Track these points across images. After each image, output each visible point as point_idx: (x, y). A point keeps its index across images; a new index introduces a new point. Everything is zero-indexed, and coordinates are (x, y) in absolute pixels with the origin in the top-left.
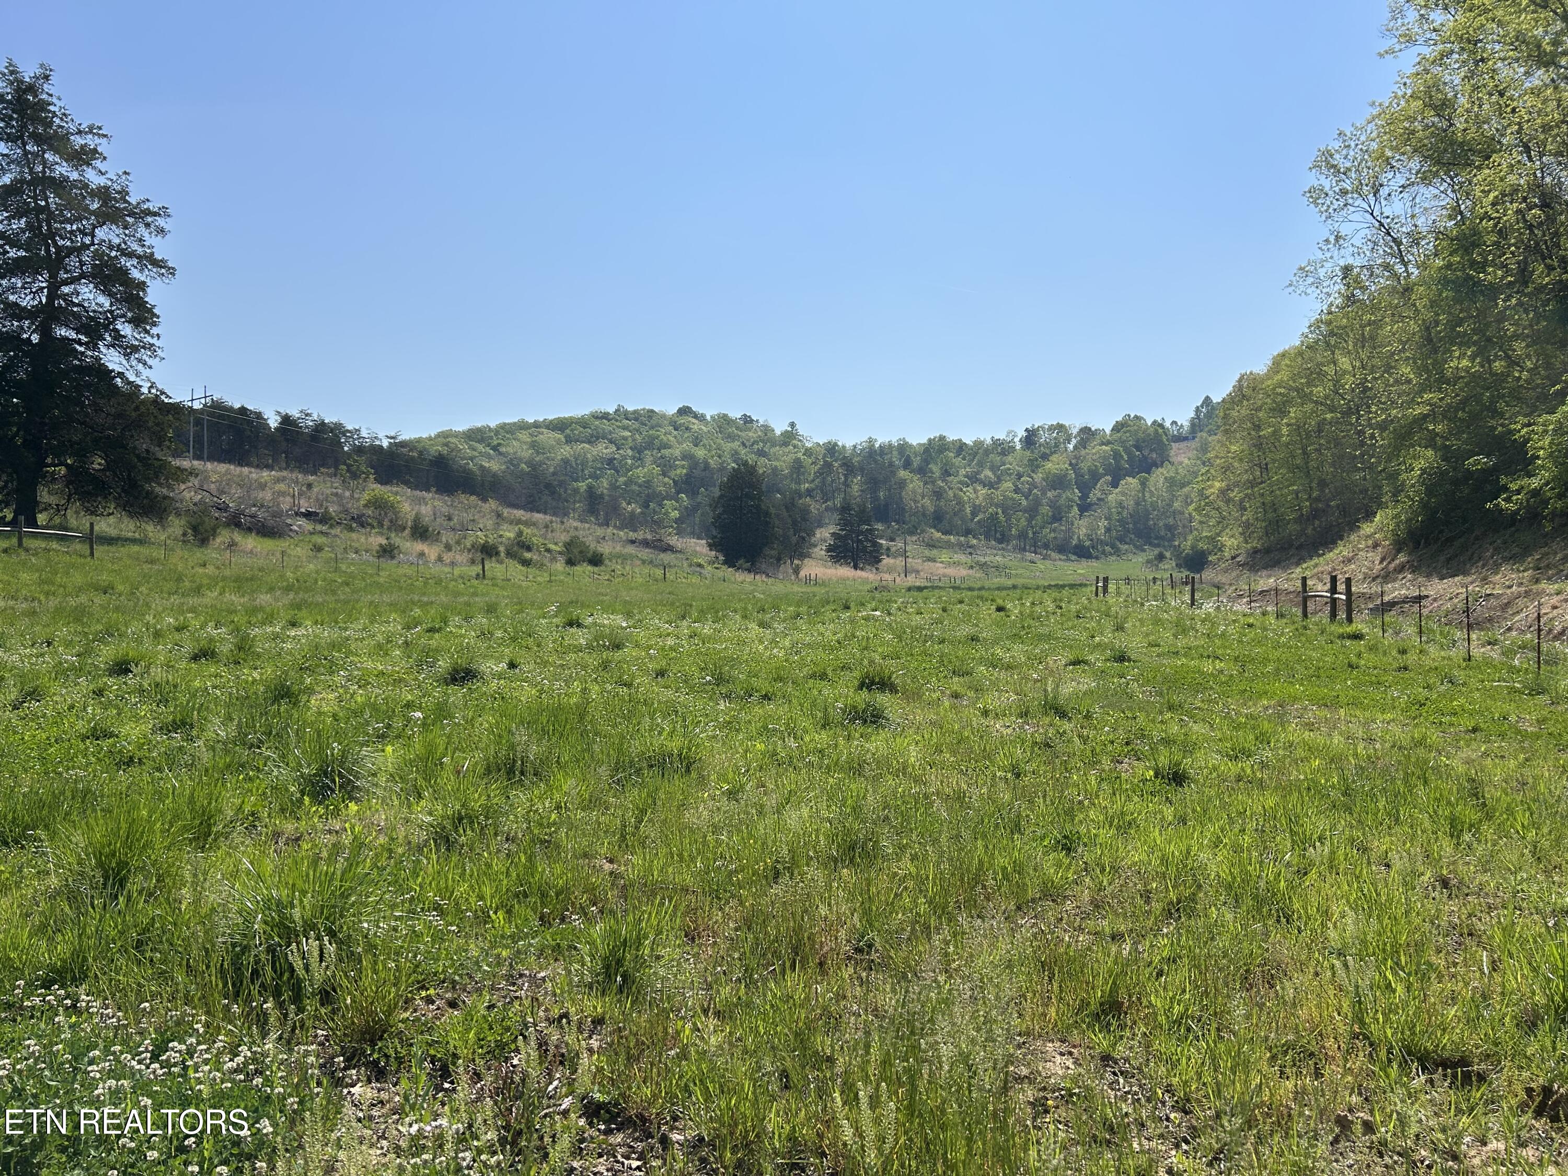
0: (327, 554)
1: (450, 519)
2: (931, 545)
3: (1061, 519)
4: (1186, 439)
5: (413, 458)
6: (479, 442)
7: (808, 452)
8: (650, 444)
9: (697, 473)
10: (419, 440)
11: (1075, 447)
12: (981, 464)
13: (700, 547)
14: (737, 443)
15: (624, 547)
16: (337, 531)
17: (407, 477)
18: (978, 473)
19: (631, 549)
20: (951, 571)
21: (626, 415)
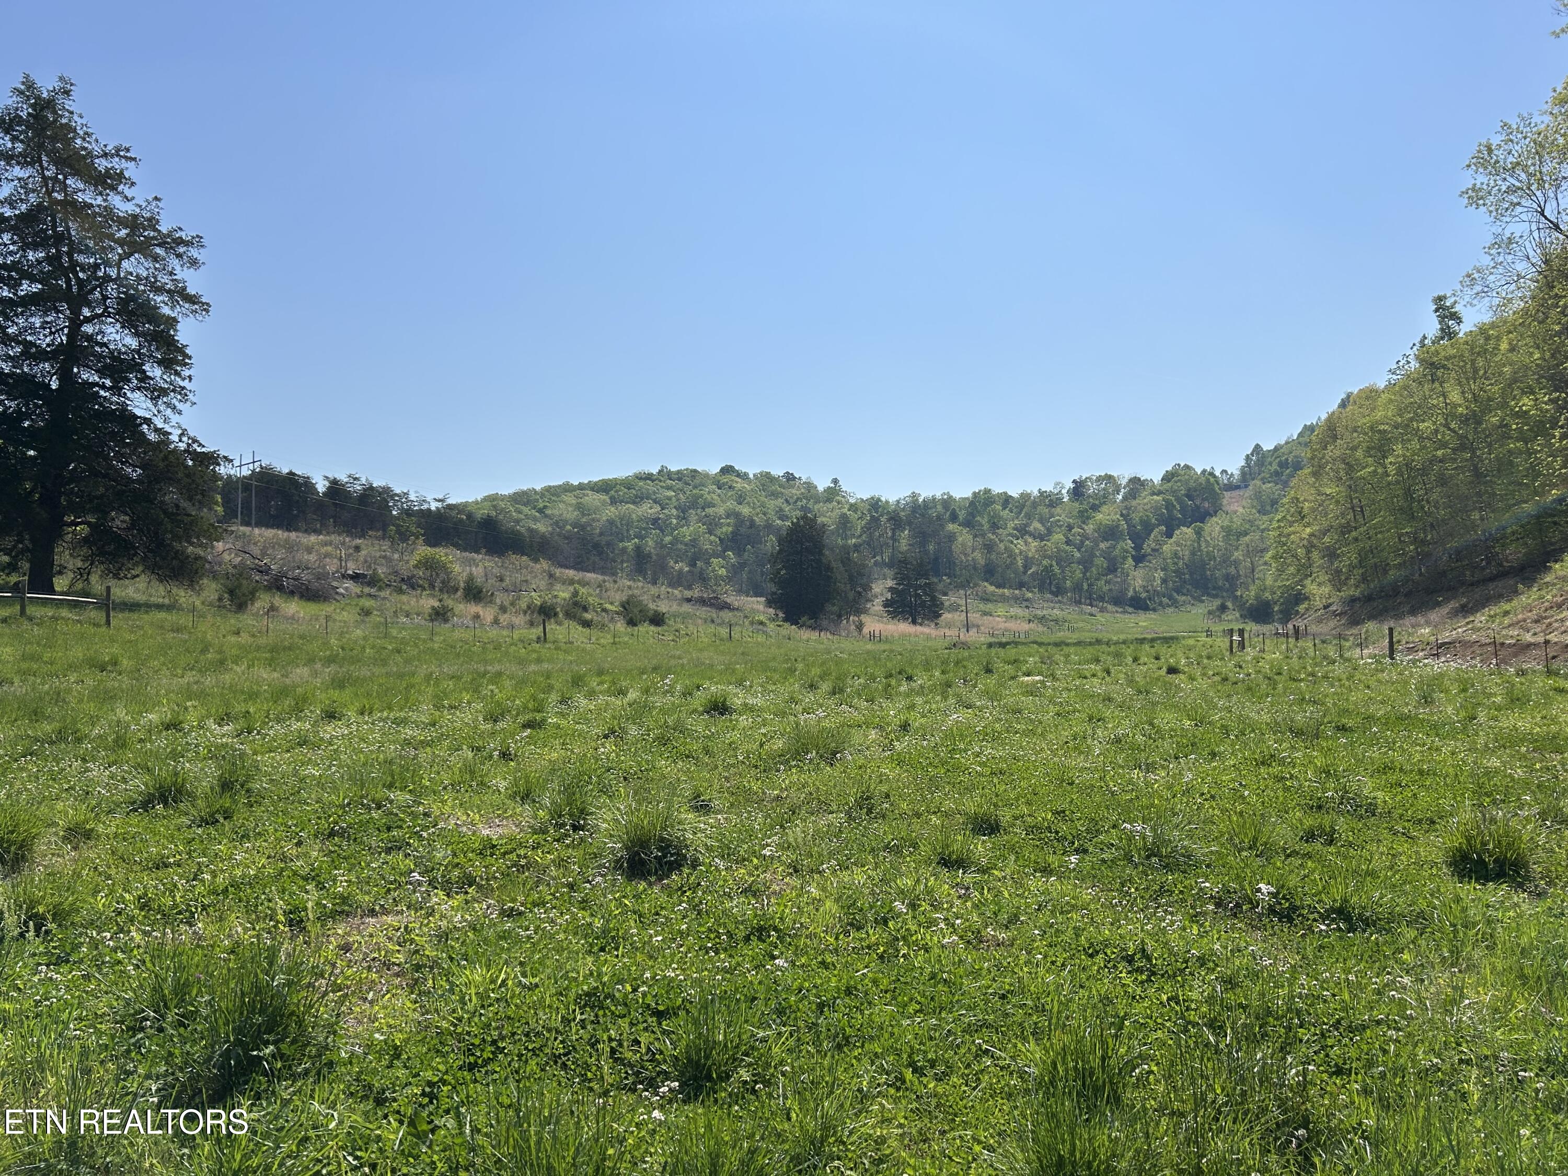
0: (376, 618)
1: (501, 580)
2: (986, 599)
3: (1116, 570)
4: (1237, 487)
5: (461, 520)
6: (525, 505)
7: (853, 507)
8: (694, 503)
9: (743, 530)
10: (466, 504)
11: (1125, 498)
12: (1029, 516)
13: (757, 605)
14: (780, 501)
15: (680, 605)
16: (386, 593)
17: (456, 539)
18: (1026, 525)
19: (687, 608)
20: (1012, 625)
21: (671, 475)
